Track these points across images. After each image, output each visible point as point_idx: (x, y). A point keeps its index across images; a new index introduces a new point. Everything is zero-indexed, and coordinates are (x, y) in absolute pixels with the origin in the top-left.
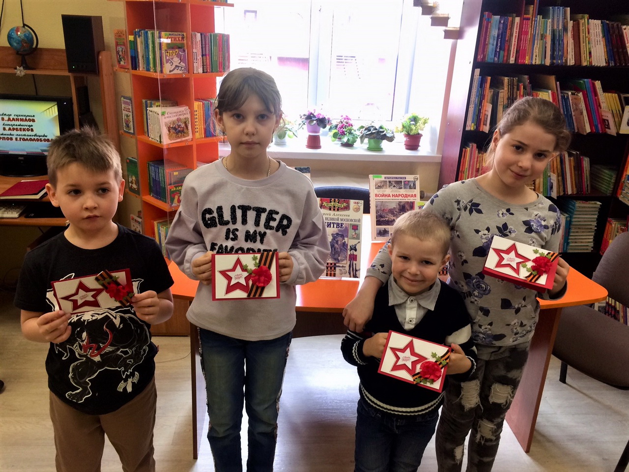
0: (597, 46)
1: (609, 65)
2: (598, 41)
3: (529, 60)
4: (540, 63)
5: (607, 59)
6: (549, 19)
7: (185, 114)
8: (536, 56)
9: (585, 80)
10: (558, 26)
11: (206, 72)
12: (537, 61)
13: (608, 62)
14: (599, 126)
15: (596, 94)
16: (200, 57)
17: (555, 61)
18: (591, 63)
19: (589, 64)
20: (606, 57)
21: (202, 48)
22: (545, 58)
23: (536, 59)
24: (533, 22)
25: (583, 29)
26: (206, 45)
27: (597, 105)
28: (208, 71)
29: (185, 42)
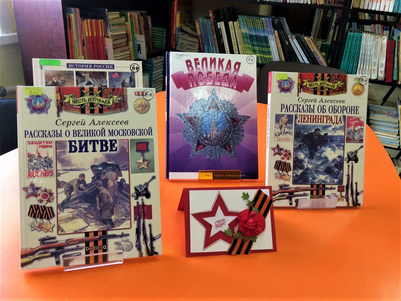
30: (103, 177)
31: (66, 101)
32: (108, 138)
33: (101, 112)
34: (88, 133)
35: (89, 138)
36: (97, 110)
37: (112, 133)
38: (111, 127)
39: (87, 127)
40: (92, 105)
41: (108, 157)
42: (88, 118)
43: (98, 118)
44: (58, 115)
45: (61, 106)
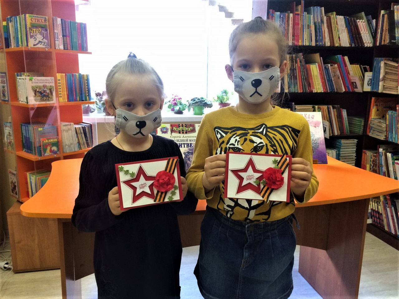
0: (343, 33)
1: (351, 46)
2: (343, 30)
3: (302, 42)
4: (308, 45)
5: (350, 42)
6: (311, 15)
7: (51, 82)
8: (306, 40)
9: (338, 56)
10: (318, 19)
11: (67, 49)
12: (306, 43)
13: (351, 44)
14: (350, 87)
15: (346, 66)
16: (61, 37)
17: (318, 43)
18: (340, 44)
19: (339, 45)
20: (349, 40)
21: (63, 30)
22: (311, 41)
23: (306, 42)
24: (302, 17)
25: (333, 22)
26: (66, 28)
27: (347, 73)
28: (69, 48)
29: (47, 23)
30: (188, 157)
31: (174, 129)
32: (189, 142)
33: (186, 133)
34: (182, 141)
35: (182, 143)
36: (185, 132)
37: (190, 141)
38: (190, 139)
39: (181, 138)
40: (183, 130)
41: (189, 149)
42: (181, 135)
43: (185, 135)
44: (171, 134)
45: (172, 131)
